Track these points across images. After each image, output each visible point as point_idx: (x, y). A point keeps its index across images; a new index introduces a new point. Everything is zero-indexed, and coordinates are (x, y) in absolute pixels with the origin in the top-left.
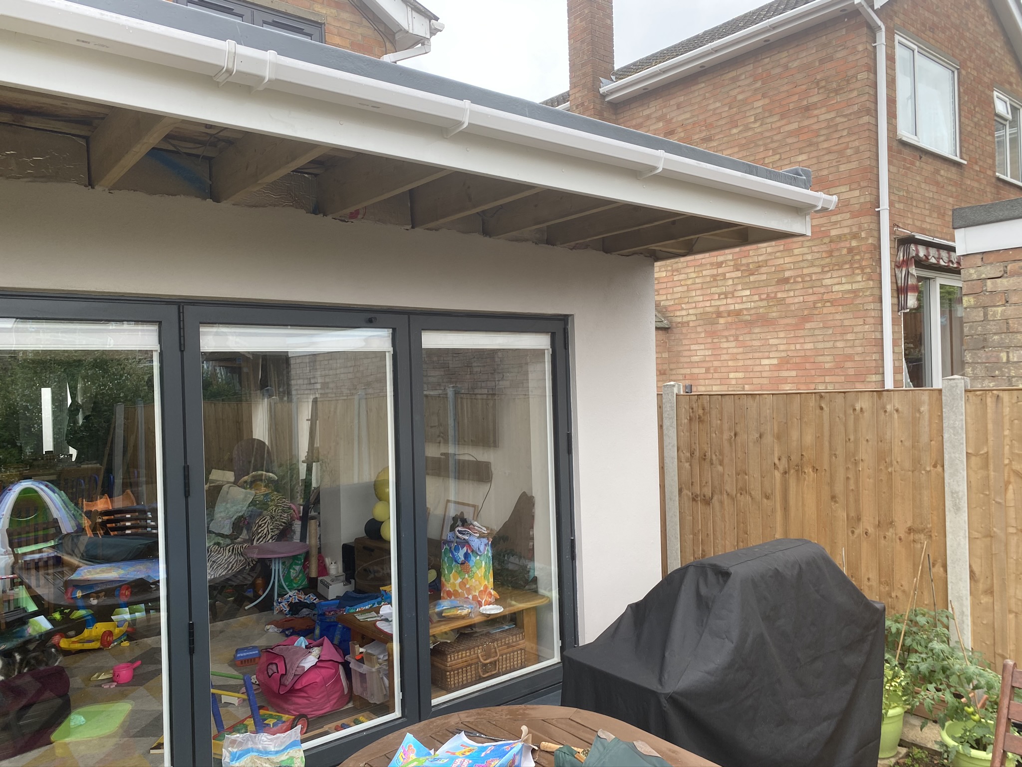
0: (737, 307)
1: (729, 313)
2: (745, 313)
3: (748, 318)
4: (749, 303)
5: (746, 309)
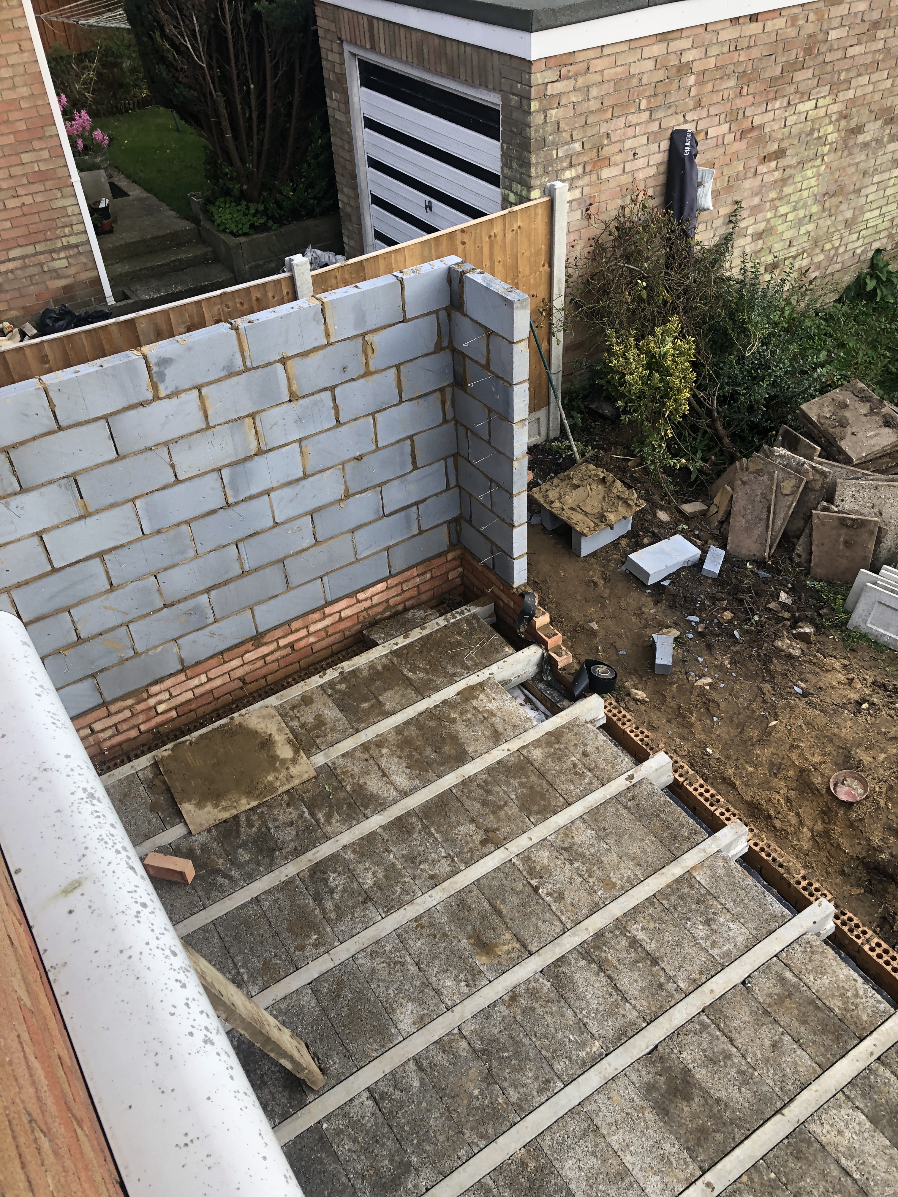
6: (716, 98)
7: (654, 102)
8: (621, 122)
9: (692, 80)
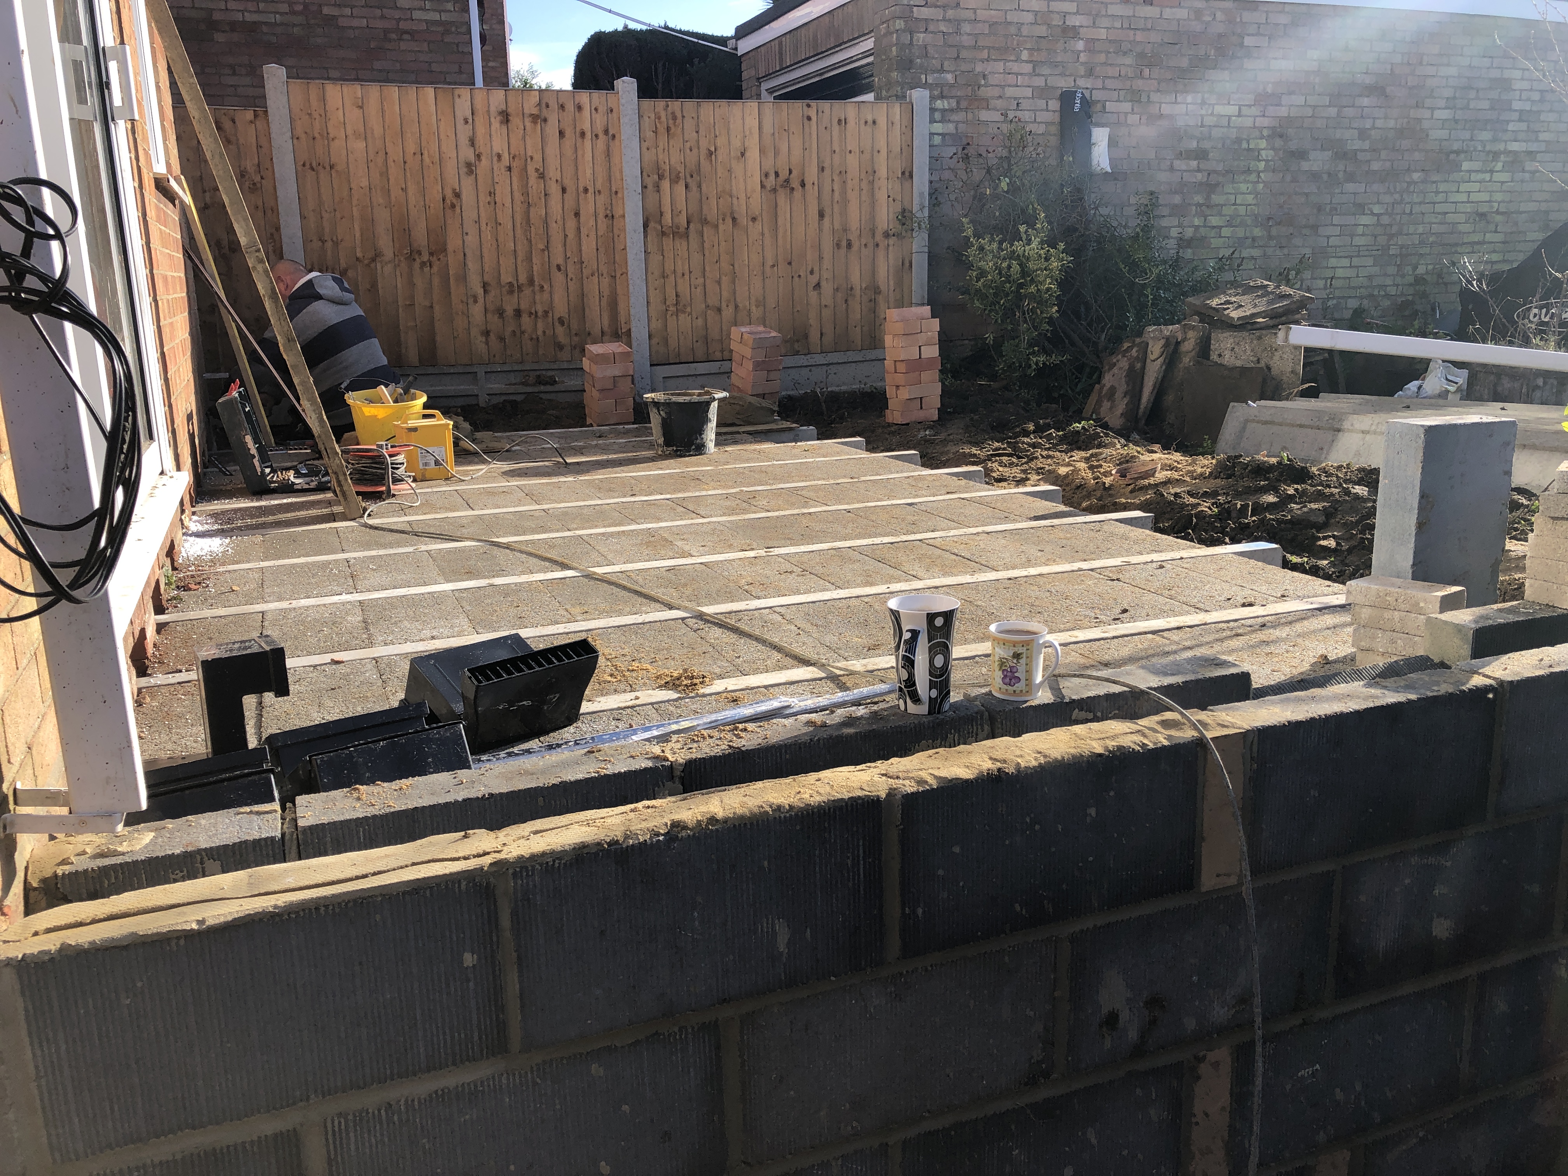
0: (249, 17)
1: (234, 26)
2: (265, 29)
3: (274, 39)
4: (272, 15)
5: (266, 23)
6: (1111, 71)
7: (1036, 57)
8: (999, 67)
9: (1080, 45)
